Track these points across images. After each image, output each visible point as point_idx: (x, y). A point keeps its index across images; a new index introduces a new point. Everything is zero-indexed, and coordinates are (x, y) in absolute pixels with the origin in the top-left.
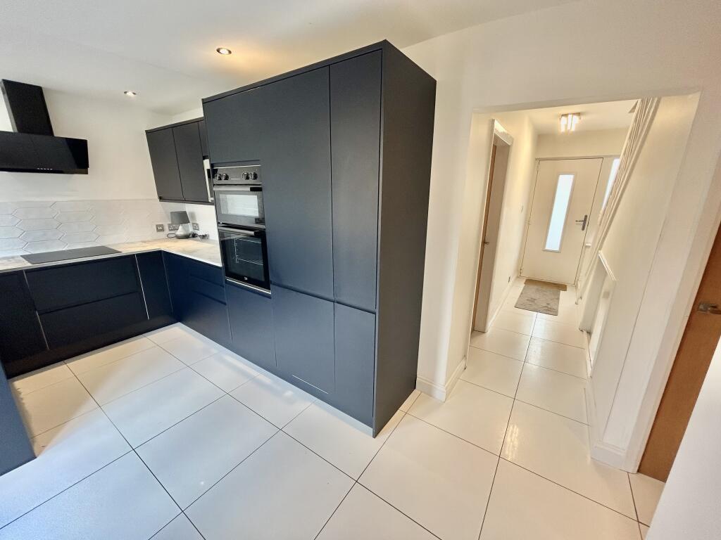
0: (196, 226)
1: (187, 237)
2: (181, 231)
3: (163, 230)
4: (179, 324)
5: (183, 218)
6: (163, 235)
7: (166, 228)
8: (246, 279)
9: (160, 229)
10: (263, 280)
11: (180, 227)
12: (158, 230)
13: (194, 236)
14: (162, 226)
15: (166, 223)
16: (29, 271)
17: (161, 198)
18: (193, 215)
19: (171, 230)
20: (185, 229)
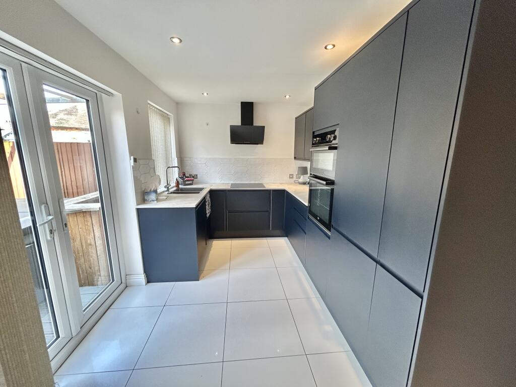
1: (304, 183)
2: (301, 180)
3: (292, 178)
4: (286, 238)
5: (305, 171)
6: (292, 181)
7: (295, 176)
8: (319, 218)
9: (291, 176)
10: (328, 222)
11: (302, 177)
12: (290, 178)
15: (295, 174)
16: (229, 191)
17: (295, 158)
19: (296, 178)
20: (304, 178)
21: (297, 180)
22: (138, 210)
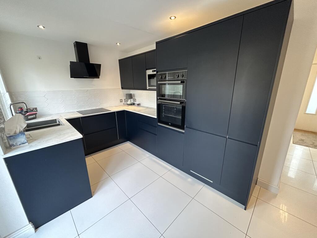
0: (135, 100)
1: (131, 105)
2: (129, 102)
3: (122, 102)
4: (128, 141)
5: (130, 96)
6: (122, 103)
7: (123, 100)
8: (170, 124)
9: (121, 101)
10: (180, 125)
11: (129, 100)
12: (121, 102)
13: (134, 104)
14: (122, 100)
15: (123, 98)
16: (82, 118)
17: (122, 88)
18: (134, 95)
19: (125, 101)
20: (131, 101)
21: (126, 102)
22: (6, 160)
